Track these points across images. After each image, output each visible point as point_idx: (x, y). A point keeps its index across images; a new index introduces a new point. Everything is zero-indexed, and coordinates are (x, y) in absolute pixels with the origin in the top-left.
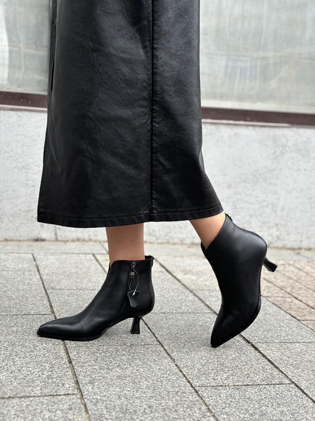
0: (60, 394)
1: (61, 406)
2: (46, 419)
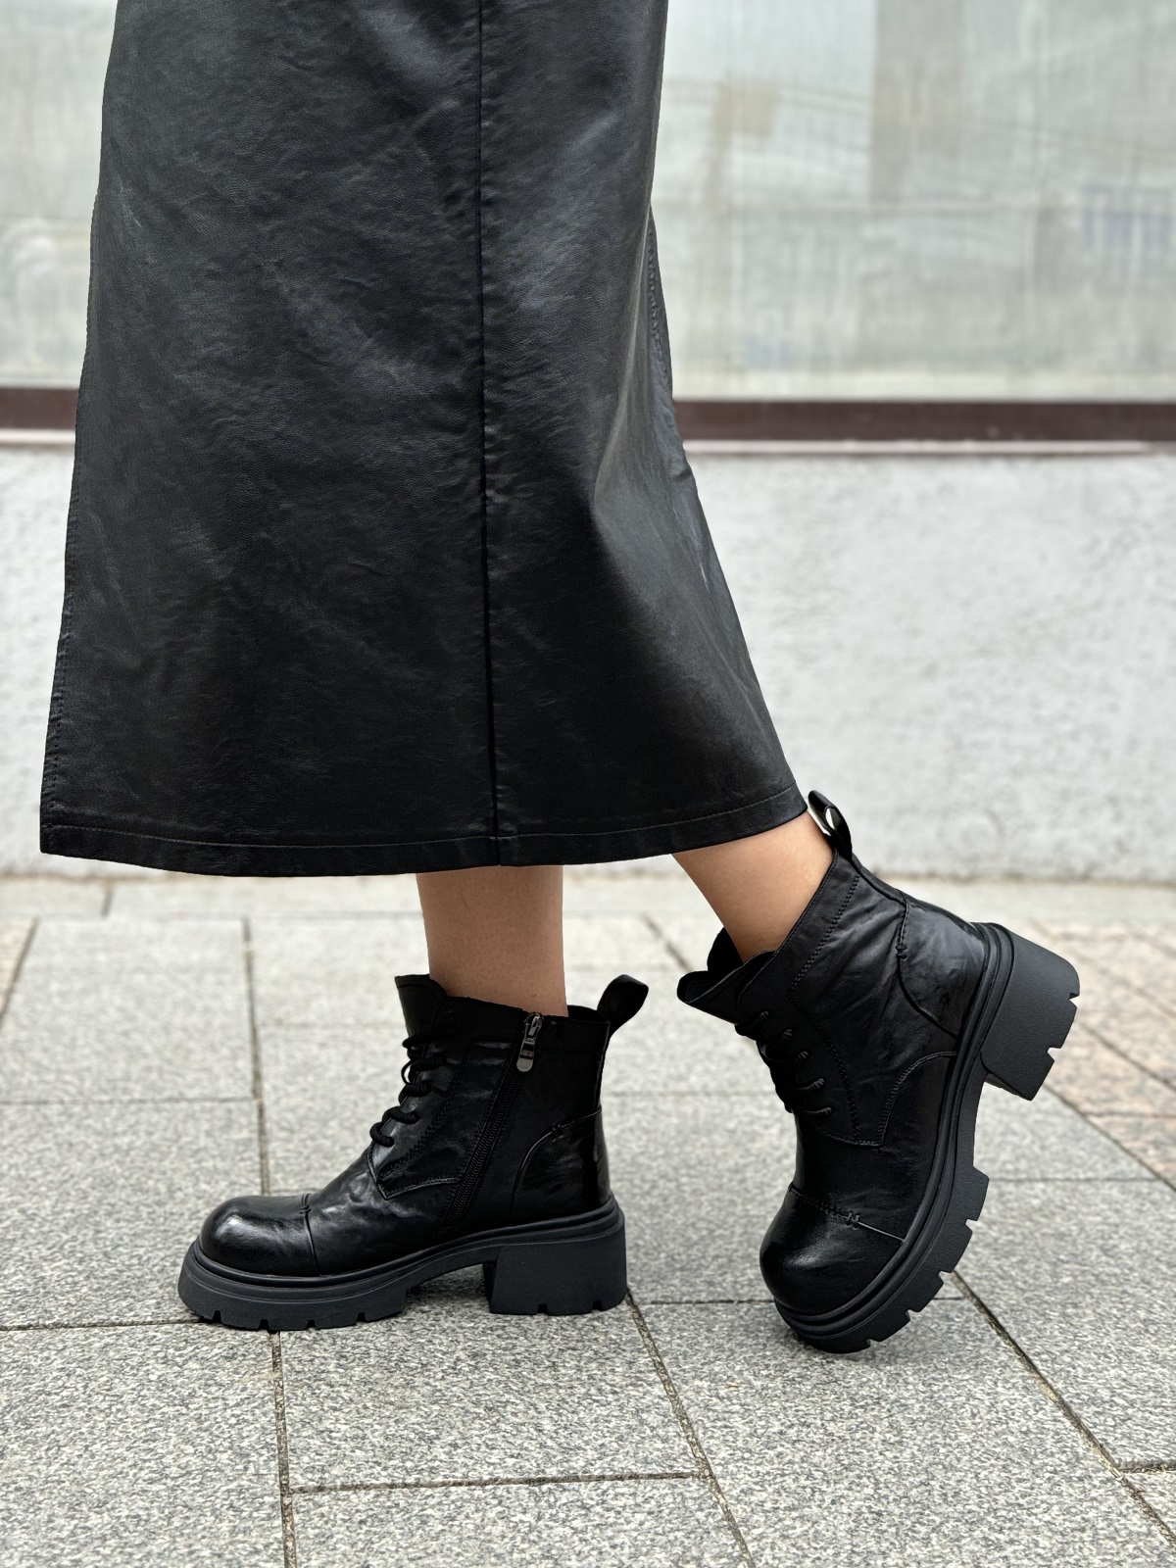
2: (150, 1381)
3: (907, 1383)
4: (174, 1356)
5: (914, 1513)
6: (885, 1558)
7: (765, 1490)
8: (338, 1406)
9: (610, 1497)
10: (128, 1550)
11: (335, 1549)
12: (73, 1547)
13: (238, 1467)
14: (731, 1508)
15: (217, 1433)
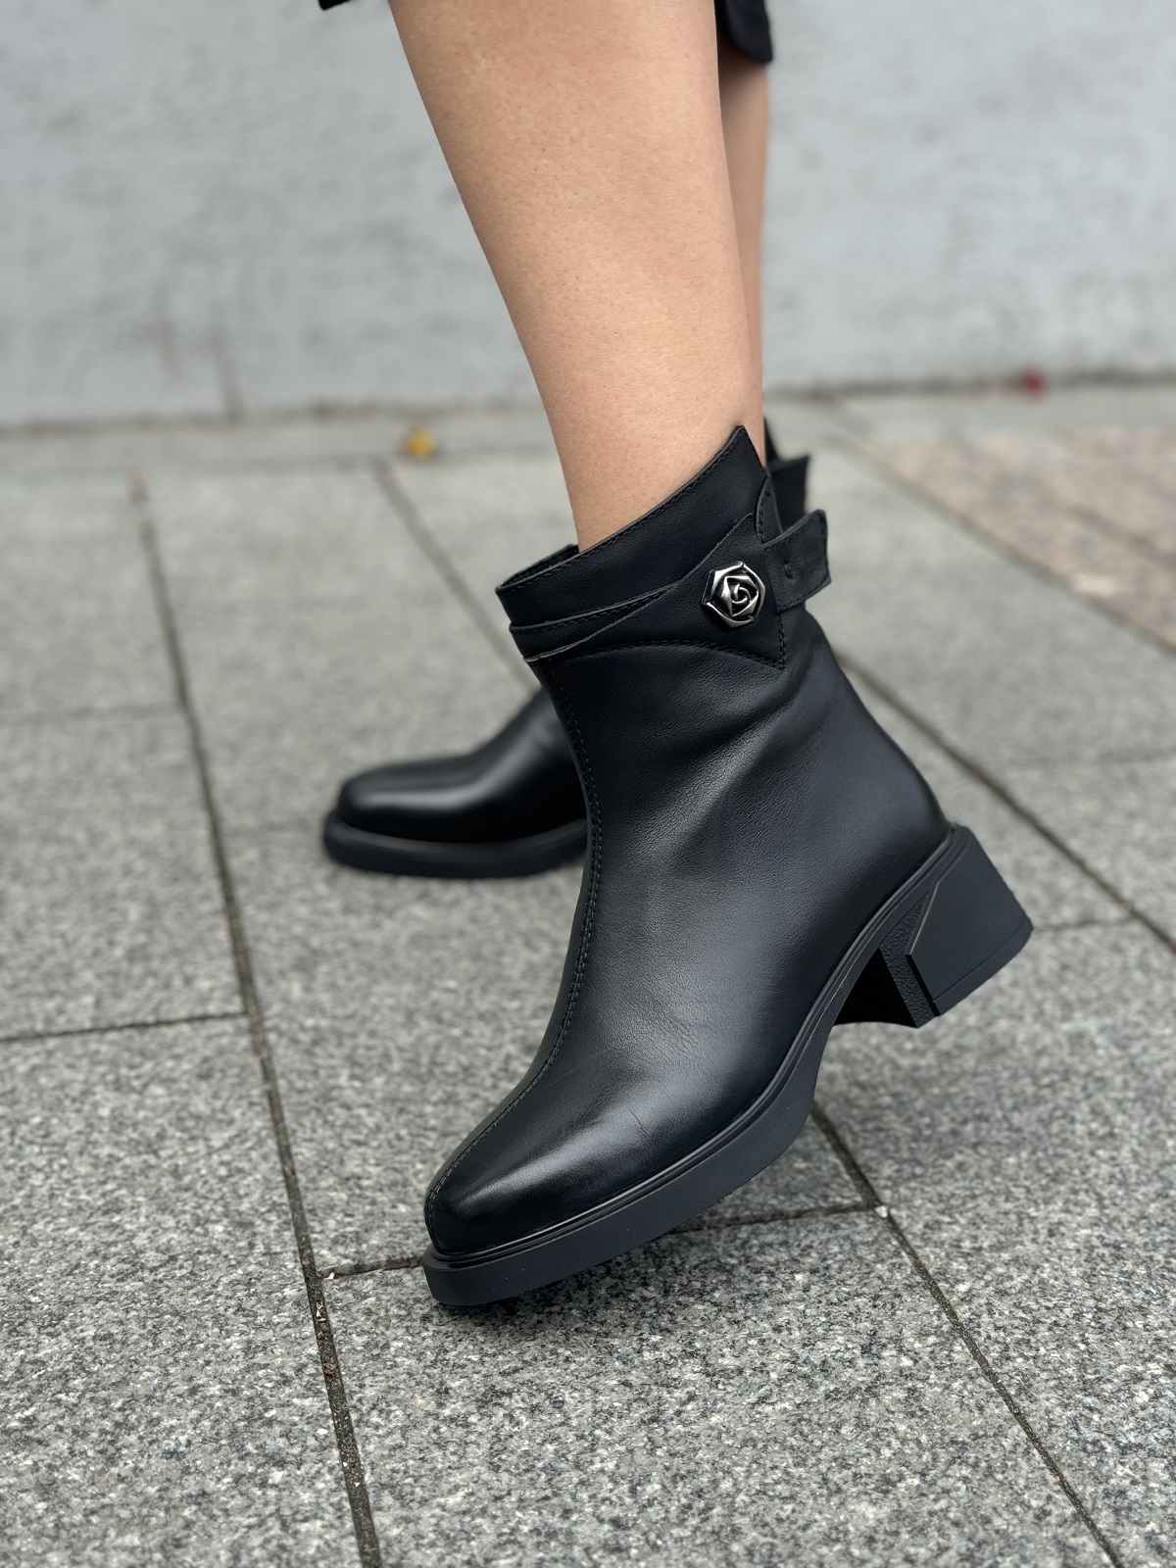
0: (172, 1016)
1: (170, 1064)
2: (101, 1118)
3: (1094, 1046)
4: (128, 1078)
5: (1162, 1242)
6: (1145, 1315)
7: (956, 1222)
8: (361, 1138)
9: (755, 1250)
10: (103, 1394)
11: (395, 1365)
12: (22, 1396)
13: (242, 1244)
14: (920, 1252)
15: (203, 1191)
